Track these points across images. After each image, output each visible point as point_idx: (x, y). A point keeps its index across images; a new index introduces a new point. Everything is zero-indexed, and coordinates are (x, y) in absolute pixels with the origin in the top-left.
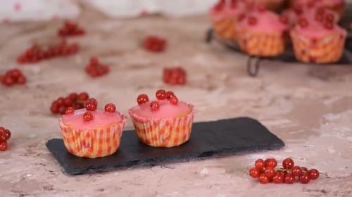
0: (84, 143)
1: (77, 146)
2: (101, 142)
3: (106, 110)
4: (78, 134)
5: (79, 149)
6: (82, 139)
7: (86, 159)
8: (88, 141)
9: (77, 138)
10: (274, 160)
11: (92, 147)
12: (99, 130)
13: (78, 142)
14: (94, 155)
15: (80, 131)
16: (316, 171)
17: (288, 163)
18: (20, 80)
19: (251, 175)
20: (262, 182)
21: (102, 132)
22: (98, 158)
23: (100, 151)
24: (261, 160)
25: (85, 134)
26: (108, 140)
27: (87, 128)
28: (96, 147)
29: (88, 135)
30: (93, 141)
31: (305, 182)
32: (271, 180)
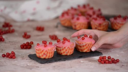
0: (44, 54)
1: (42, 55)
2: (50, 53)
3: (49, 44)
4: (43, 51)
5: (42, 56)
6: (44, 53)
7: (45, 59)
8: (46, 53)
9: (42, 52)
10: (105, 57)
11: (47, 55)
12: (49, 49)
13: (42, 53)
14: (47, 58)
15: (43, 50)
16: (118, 60)
17: (109, 58)
18: (2, 40)
19: (98, 61)
20: (102, 63)
21: (50, 50)
22: (48, 59)
23: (49, 56)
24: (101, 57)
25: (45, 51)
26: (52, 53)
27: (46, 49)
28: (48, 55)
29: (46, 51)
30: (47, 53)
31: (115, 63)
32: (105, 63)
